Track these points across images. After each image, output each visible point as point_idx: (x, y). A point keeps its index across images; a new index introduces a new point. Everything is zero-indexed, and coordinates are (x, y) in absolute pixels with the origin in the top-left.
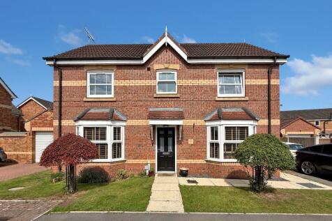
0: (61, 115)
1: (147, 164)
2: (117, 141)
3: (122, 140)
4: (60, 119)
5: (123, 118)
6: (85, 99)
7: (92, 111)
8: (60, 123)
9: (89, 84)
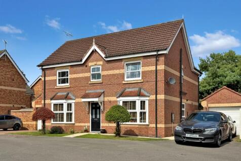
0: (45, 97)
1: (85, 126)
2: (69, 112)
3: (73, 111)
4: (45, 100)
5: (73, 98)
6: (56, 87)
7: (59, 94)
8: (45, 102)
9: (58, 78)
